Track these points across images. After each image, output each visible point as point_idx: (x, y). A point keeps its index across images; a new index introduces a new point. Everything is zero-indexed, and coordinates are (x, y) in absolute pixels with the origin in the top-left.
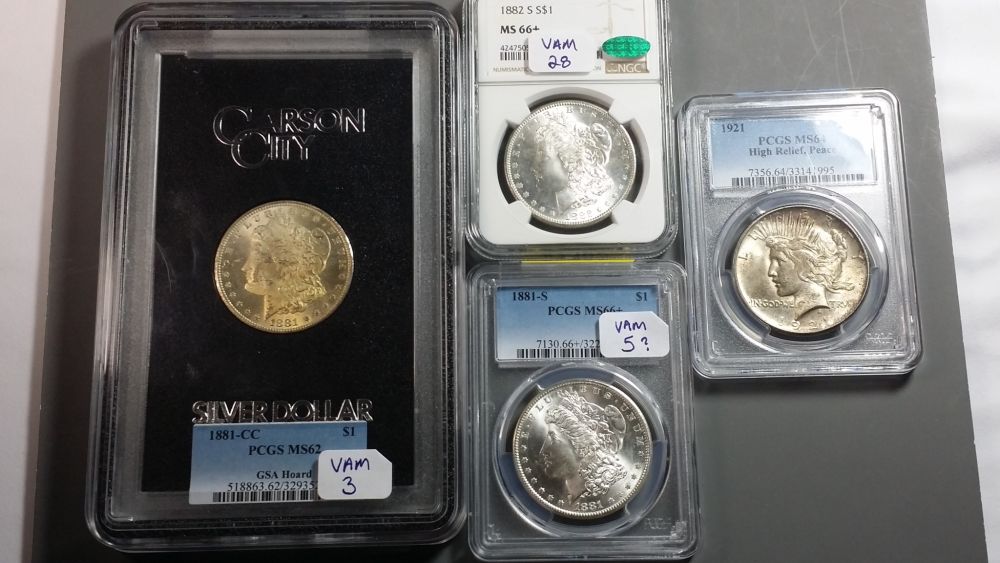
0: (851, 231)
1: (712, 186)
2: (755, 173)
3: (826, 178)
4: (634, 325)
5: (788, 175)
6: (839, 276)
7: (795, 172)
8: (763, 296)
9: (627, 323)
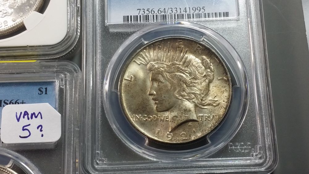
0: (217, 57)
1: (107, 23)
2: (142, 12)
3: (199, 16)
4: (32, 115)
5: (168, 13)
6: (207, 94)
7: (174, 11)
8: (144, 111)
9: (26, 113)
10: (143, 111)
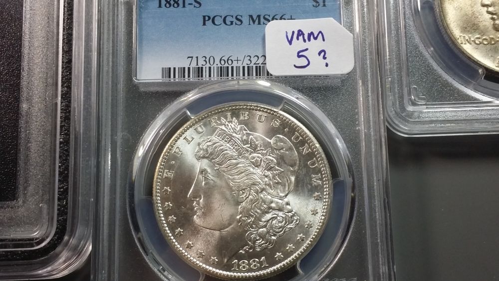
4: (309, 35)
8: (475, 31)
9: (300, 33)
10: (474, 29)
